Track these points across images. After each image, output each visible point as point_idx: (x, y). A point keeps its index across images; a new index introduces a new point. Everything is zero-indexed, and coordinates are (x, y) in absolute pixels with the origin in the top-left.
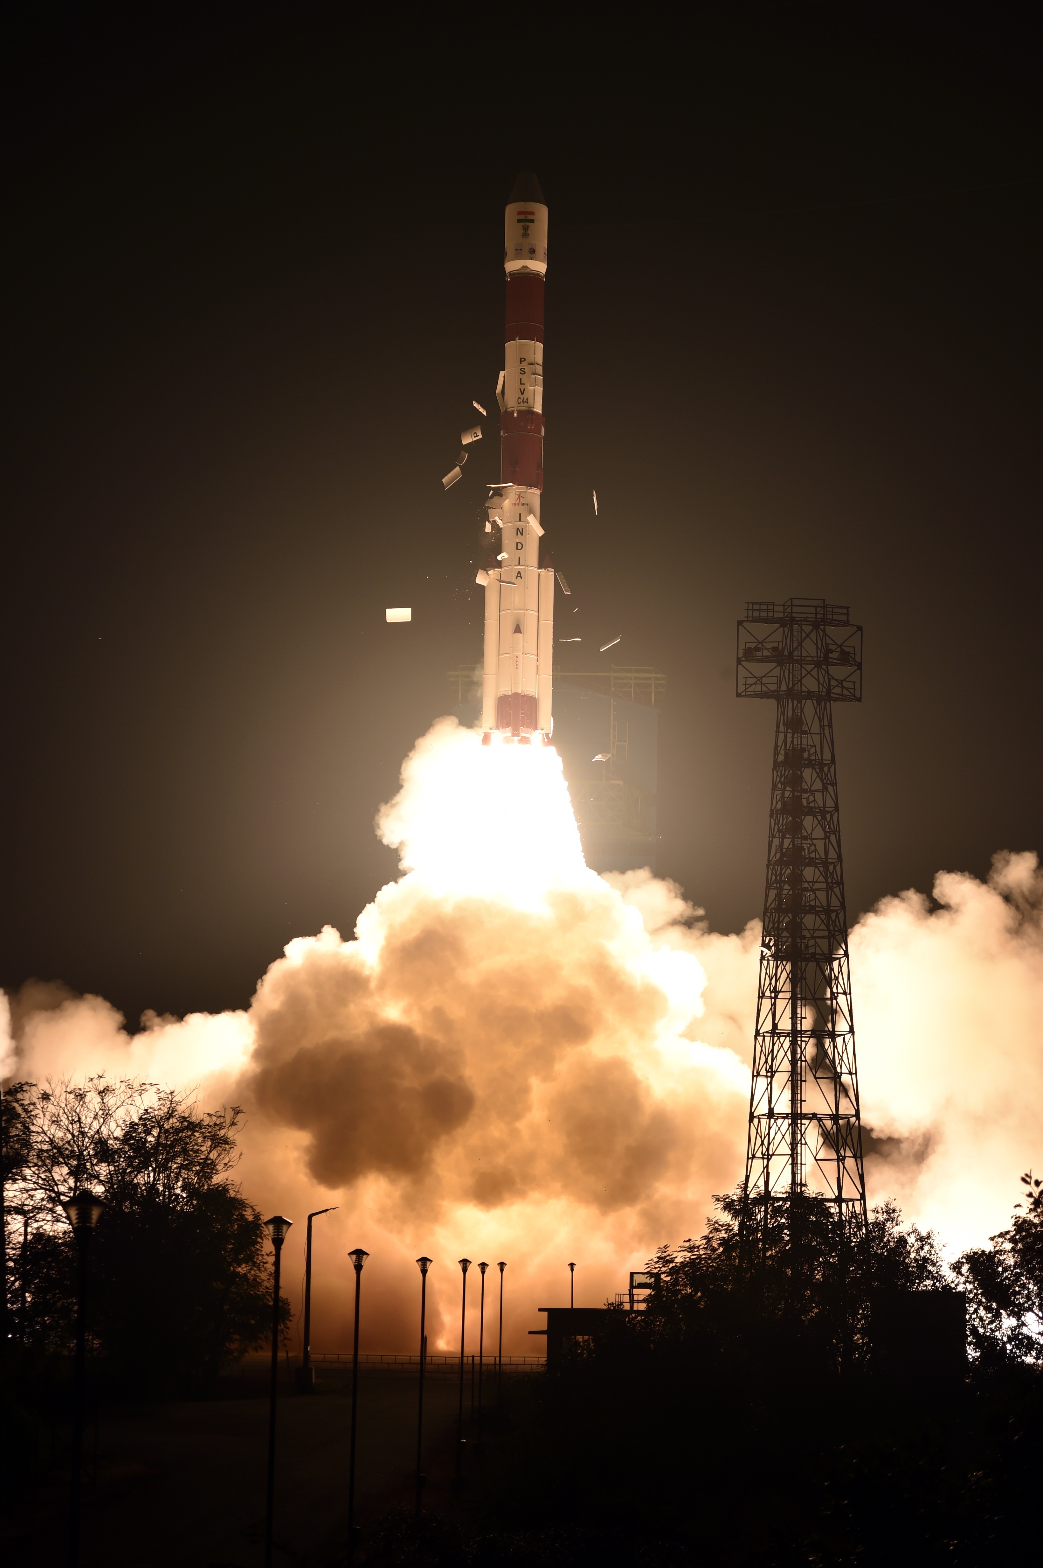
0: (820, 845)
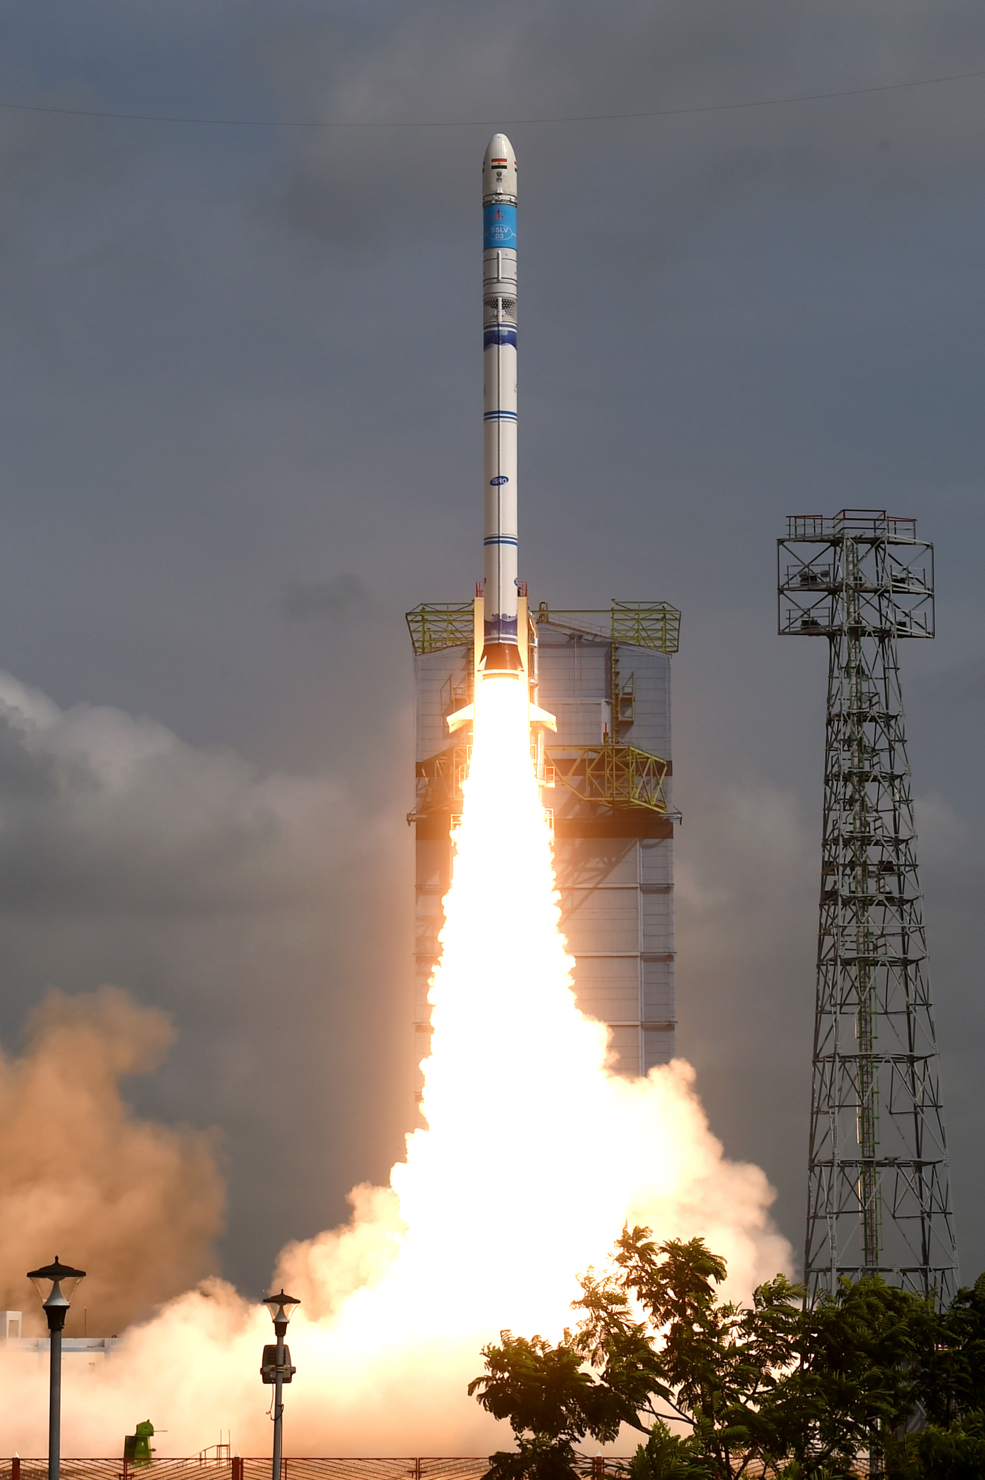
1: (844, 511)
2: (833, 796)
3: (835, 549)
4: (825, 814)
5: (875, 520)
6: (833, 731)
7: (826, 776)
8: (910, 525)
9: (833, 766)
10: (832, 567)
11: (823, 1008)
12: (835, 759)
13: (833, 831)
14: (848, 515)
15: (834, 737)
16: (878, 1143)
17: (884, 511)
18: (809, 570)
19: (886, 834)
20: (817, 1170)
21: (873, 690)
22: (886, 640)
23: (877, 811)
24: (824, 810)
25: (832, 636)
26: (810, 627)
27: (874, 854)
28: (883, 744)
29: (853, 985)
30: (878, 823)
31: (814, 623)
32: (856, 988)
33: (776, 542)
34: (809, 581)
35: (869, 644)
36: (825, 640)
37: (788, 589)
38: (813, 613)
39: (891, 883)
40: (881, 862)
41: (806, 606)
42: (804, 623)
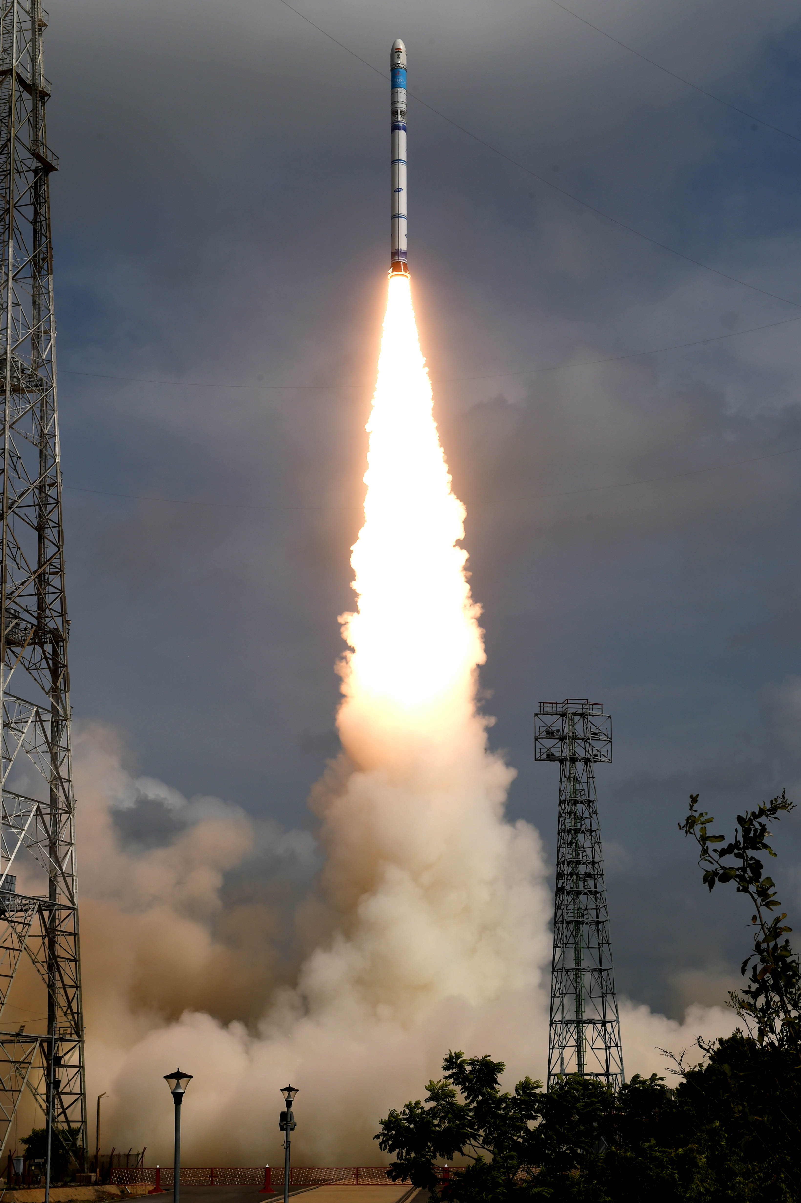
0: (589, 851)
1: (567, 699)
2: (562, 840)
3: (563, 719)
4: (558, 849)
5: (583, 704)
6: (562, 809)
7: (559, 831)
8: (600, 707)
9: (562, 826)
10: (561, 727)
11: (557, 945)
12: (563, 822)
13: (562, 858)
14: (569, 701)
15: (562, 811)
16: (584, 1012)
17: (587, 700)
18: (550, 729)
19: (588, 859)
20: (554, 1025)
21: (581, 788)
22: (588, 763)
23: (584, 848)
24: (558, 847)
25: (562, 761)
26: (551, 757)
27: (582, 869)
28: (587, 814)
29: (572, 934)
30: (584, 854)
31: (553, 755)
32: (573, 935)
33: (534, 715)
34: (550, 734)
35: (580, 765)
36: (558, 763)
37: (540, 738)
38: (552, 750)
39: (591, 883)
40: (586, 873)
41: (548, 747)
42: (548, 755)
